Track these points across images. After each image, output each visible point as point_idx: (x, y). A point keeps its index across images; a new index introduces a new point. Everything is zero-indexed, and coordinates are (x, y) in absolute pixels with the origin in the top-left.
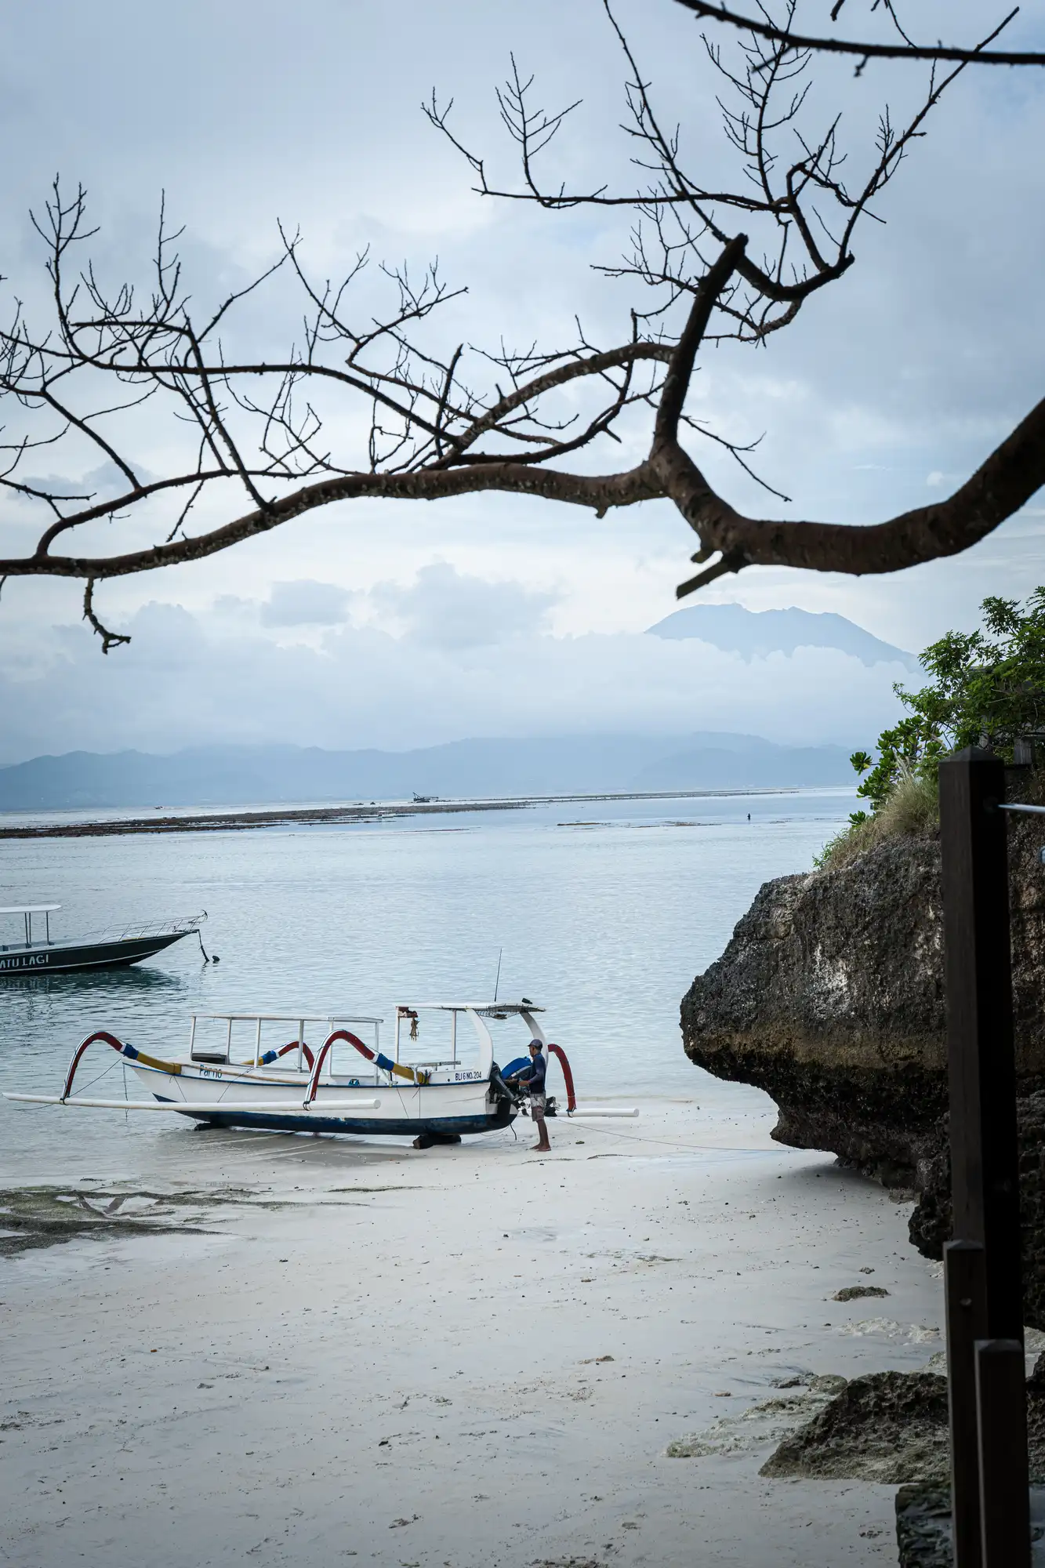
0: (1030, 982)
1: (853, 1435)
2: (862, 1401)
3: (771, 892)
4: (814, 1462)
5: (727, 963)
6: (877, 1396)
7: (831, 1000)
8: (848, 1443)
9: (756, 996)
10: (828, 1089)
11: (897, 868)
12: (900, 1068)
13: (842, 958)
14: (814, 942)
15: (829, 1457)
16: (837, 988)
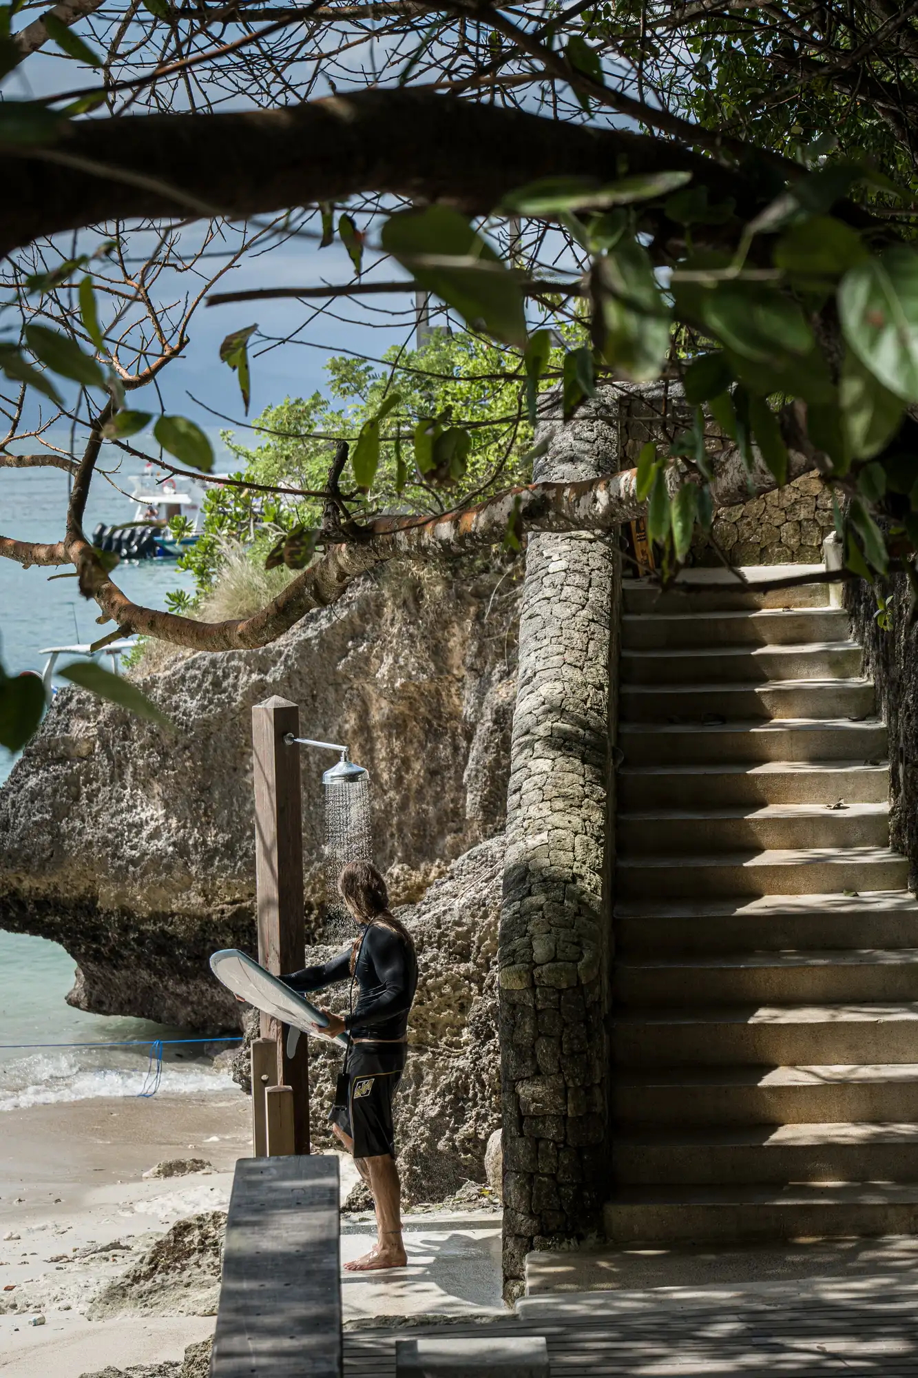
0: (380, 810)
1: (178, 1271)
2: (186, 1240)
3: (70, 699)
4: (141, 1297)
5: (16, 788)
6: (202, 1235)
7: (144, 834)
8: (173, 1277)
9: (52, 829)
10: (140, 942)
11: (226, 676)
12: (227, 915)
13: (159, 781)
14: (123, 762)
15: (155, 1291)
16: (152, 819)
